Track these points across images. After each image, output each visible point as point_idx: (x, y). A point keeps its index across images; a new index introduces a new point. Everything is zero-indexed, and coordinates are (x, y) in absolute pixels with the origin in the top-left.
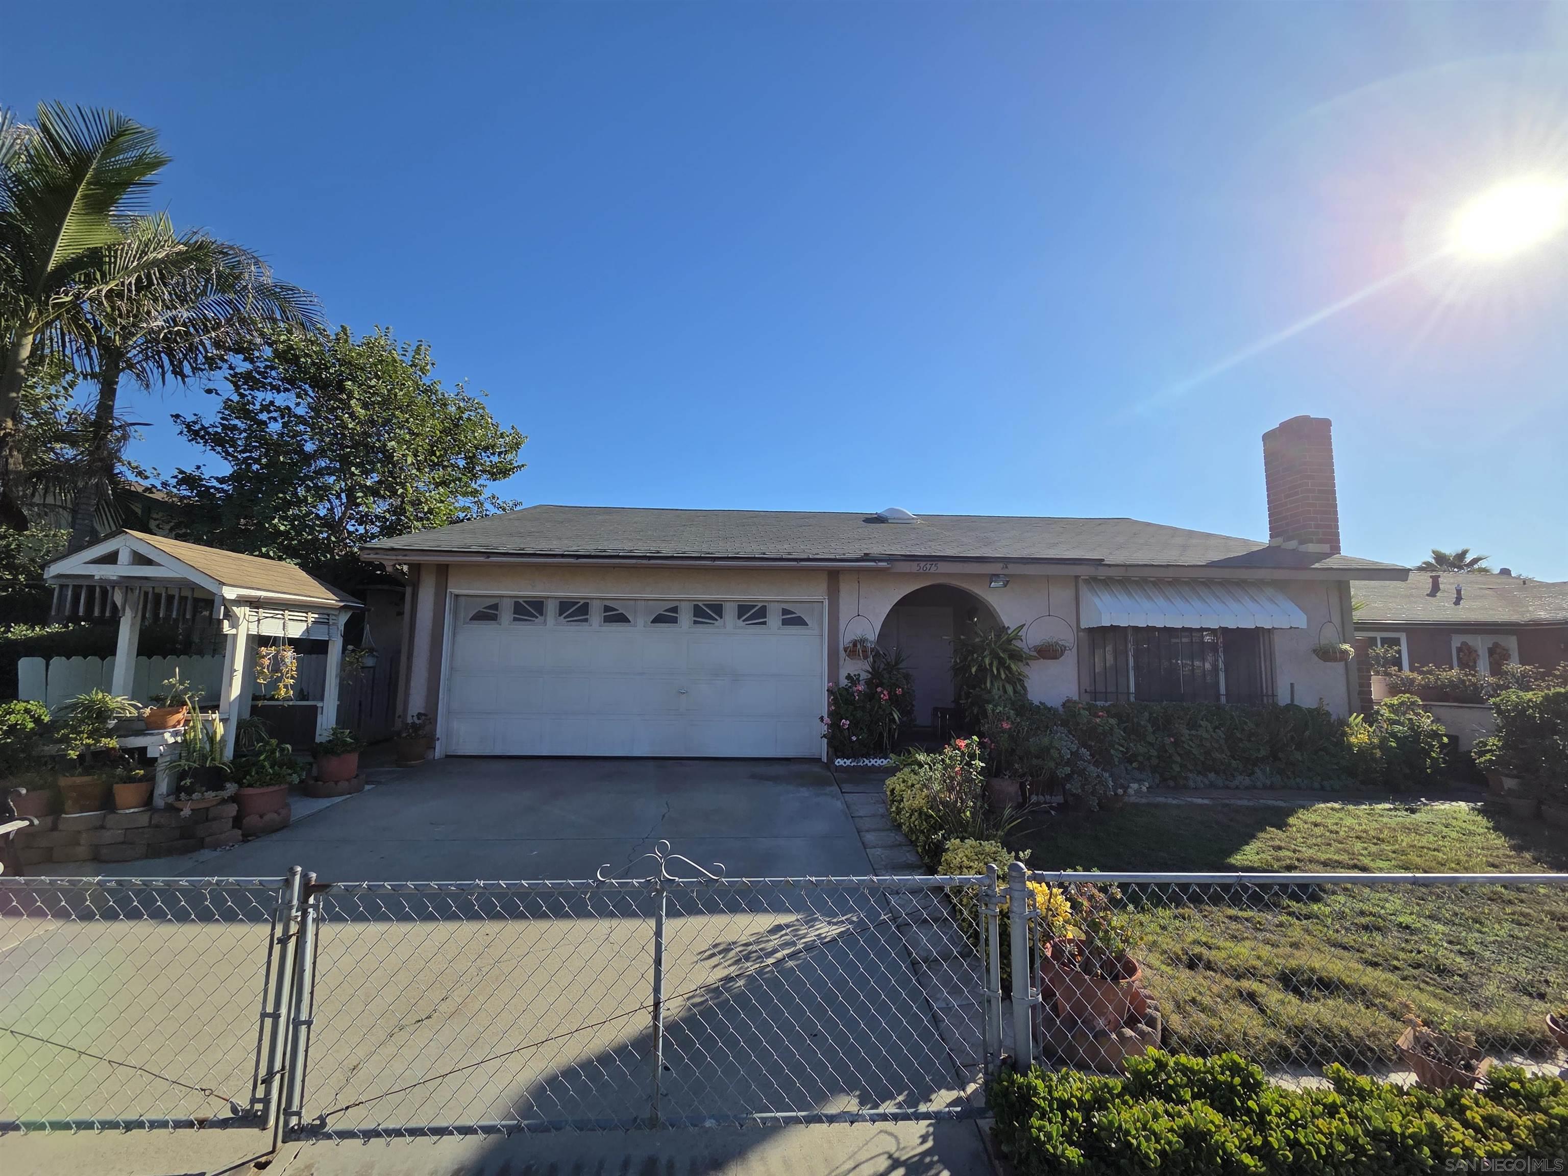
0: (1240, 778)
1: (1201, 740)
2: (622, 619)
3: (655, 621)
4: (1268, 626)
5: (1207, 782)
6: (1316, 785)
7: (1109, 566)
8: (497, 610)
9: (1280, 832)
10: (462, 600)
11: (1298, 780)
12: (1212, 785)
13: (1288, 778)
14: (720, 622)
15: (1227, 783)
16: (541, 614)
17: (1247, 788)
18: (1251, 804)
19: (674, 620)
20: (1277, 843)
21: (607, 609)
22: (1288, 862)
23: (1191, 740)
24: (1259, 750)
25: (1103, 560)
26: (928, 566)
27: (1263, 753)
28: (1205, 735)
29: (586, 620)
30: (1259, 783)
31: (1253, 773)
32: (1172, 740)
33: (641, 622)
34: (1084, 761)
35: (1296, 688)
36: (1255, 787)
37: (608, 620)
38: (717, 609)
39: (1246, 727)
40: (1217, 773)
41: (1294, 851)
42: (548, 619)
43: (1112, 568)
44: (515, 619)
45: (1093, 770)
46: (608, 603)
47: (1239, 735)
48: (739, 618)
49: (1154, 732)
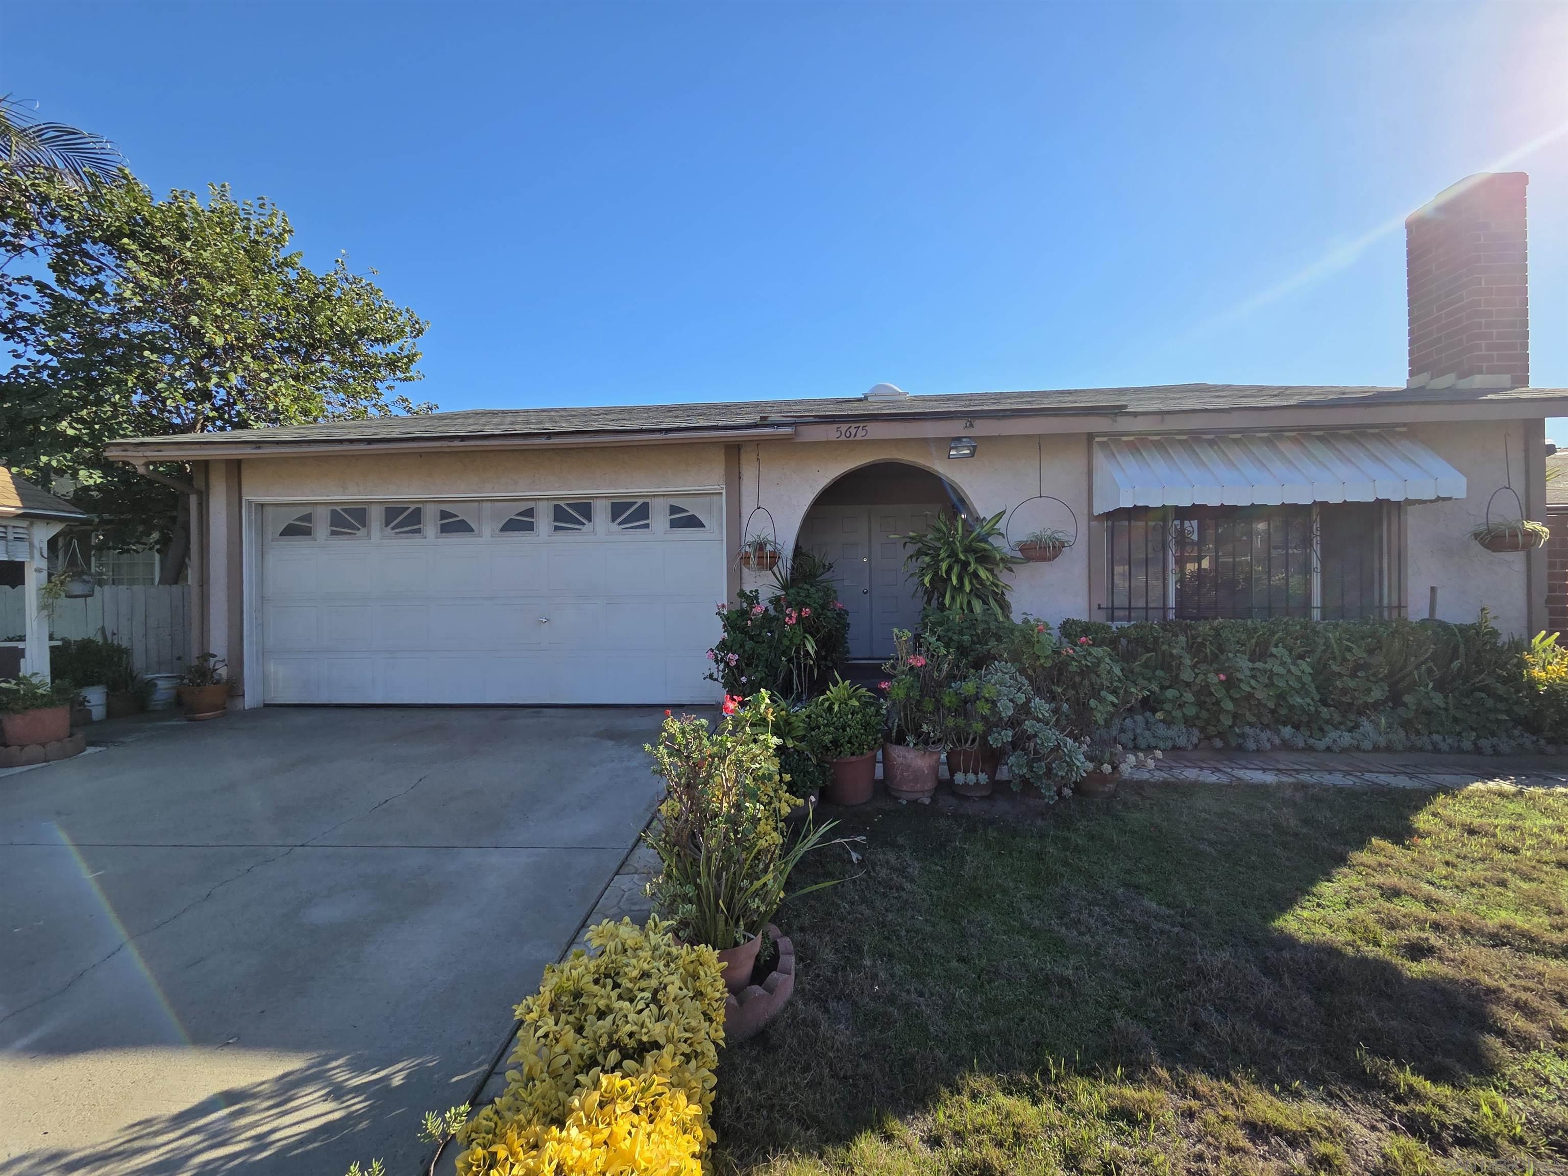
0: (1333, 734)
1: (1270, 678)
2: (463, 527)
3: (505, 529)
4: (1396, 497)
5: (1277, 741)
6: (1467, 745)
7: (1135, 414)
8: (310, 521)
9: (1397, 850)
10: (269, 511)
11: (1436, 737)
12: (1287, 746)
13: (1418, 733)
14: (588, 526)
15: (1311, 741)
16: (364, 526)
17: (1344, 750)
18: (1349, 781)
19: (530, 527)
20: (1392, 880)
21: (444, 515)
22: (1414, 933)
23: (1254, 677)
24: (1369, 690)
25: (1125, 407)
26: (853, 431)
27: (1377, 694)
28: (1278, 669)
29: (419, 531)
30: (1366, 742)
31: (1357, 726)
32: (1222, 677)
33: (488, 529)
34: (1038, 720)
35: (1440, 594)
36: (1358, 749)
37: (445, 529)
38: (585, 509)
39: (1348, 656)
40: (1296, 727)
41: (1429, 902)
42: (372, 531)
43: (1140, 418)
44: (333, 533)
45: (1050, 736)
46: (447, 508)
47: (1336, 669)
48: (613, 520)
49: (1194, 667)
